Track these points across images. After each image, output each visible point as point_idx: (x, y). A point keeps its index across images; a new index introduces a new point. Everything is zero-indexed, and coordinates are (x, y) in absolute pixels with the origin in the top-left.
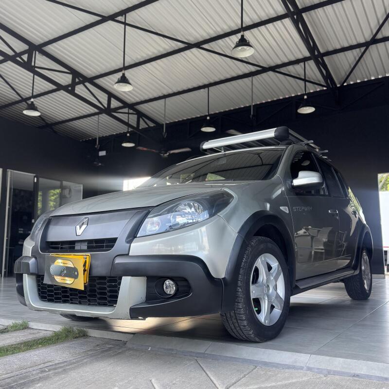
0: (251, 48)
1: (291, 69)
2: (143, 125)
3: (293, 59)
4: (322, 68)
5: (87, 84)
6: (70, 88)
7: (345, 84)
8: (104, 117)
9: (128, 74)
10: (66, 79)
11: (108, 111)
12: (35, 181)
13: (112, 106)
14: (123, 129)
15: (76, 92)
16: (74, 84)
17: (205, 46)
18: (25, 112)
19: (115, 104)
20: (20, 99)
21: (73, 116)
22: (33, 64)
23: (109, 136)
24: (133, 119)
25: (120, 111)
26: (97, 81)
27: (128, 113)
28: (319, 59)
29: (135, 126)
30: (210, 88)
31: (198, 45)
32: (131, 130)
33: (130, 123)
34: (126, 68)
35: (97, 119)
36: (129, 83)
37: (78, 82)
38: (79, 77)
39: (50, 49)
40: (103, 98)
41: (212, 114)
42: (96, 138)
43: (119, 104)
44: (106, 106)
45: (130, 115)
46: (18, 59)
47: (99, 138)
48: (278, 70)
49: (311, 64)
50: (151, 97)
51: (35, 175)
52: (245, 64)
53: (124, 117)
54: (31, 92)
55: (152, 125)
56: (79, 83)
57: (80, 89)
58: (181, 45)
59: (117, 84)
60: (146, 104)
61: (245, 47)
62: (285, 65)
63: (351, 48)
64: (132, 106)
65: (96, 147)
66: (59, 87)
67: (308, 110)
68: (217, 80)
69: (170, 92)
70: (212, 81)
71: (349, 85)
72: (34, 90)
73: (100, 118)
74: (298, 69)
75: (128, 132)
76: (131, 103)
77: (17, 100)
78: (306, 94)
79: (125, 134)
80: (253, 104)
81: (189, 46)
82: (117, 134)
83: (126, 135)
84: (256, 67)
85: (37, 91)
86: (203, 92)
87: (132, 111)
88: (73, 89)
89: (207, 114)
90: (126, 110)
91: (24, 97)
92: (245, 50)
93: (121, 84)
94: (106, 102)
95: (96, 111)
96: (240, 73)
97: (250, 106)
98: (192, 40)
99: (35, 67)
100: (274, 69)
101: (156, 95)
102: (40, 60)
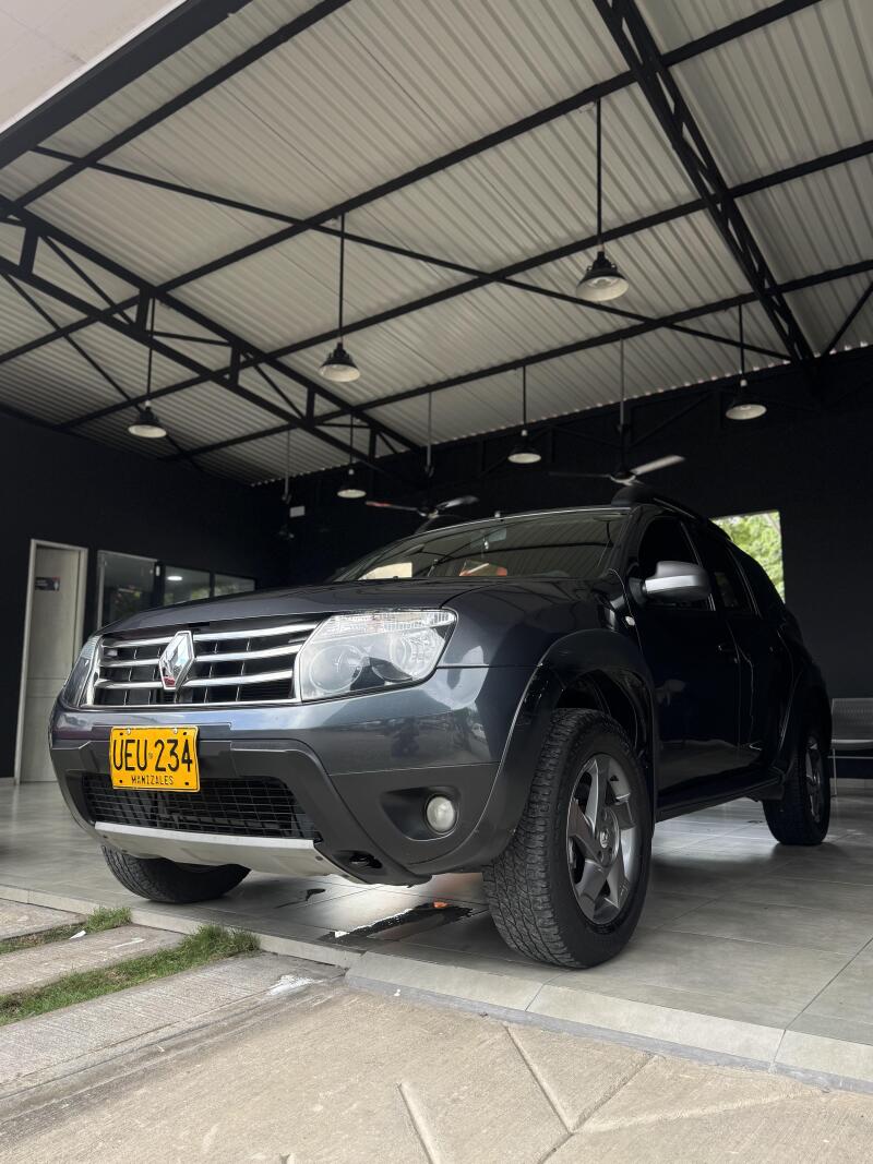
0: (622, 280)
1: (709, 322)
2: (382, 450)
3: (712, 298)
4: (779, 317)
5: (264, 367)
6: (227, 376)
7: (832, 352)
8: (299, 435)
9: (350, 343)
10: (220, 356)
11: (309, 422)
12: (158, 573)
13: (317, 412)
14: (340, 459)
15: (241, 383)
16: (235, 367)
17: (518, 277)
18: (133, 430)
19: (322, 406)
20: (124, 399)
21: (237, 434)
22: (148, 327)
23: (312, 473)
24: (361, 439)
25: (335, 421)
26: (286, 360)
27: (352, 426)
28: (774, 298)
29: (366, 451)
30: (530, 368)
31: (502, 276)
32: (358, 460)
33: (355, 446)
34: (344, 330)
35: (285, 440)
36: (353, 365)
37: (244, 362)
38: (246, 352)
39: (185, 293)
40: (298, 395)
41: (532, 424)
42: (284, 480)
43: (331, 407)
44: (304, 411)
45: (355, 430)
46: (118, 316)
47: (291, 478)
48: (679, 324)
49: (756, 308)
50: (400, 389)
51: (156, 560)
52: (606, 313)
53: (341, 434)
54: (146, 384)
55: (401, 449)
56: (246, 365)
57: (248, 378)
58: (464, 278)
59: (325, 368)
60: (388, 406)
61: (607, 279)
62: (694, 313)
63: (847, 271)
64: (359, 411)
65: (284, 498)
66: (204, 374)
67: (752, 412)
68: (543, 349)
69: (441, 377)
70: (532, 353)
71: (842, 354)
72: (152, 380)
73: (291, 437)
74: (726, 321)
75: (351, 466)
76: (358, 403)
77: (118, 402)
78: (745, 376)
79: (345, 469)
80: (625, 399)
81: (481, 279)
82: (327, 470)
83: (347, 472)
84: (629, 319)
85: (159, 384)
86: (513, 376)
87: (358, 421)
88: (235, 378)
89: (522, 423)
90: (346, 419)
91: (133, 397)
92: (606, 285)
93: (335, 366)
94: (305, 403)
95: (283, 422)
96: (595, 333)
97: (617, 405)
98: (487, 265)
99: (153, 332)
100: (670, 322)
101: (410, 386)
102: (164, 319)
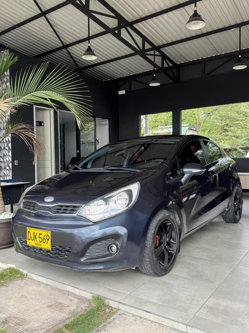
5: (128, 28)
6: (116, 32)
13: (146, 48)
15: (122, 36)
16: (119, 27)
22: (90, 8)
23: (127, 77)
25: (149, 52)
26: (135, 26)
27: (154, 55)
29: (161, 66)
32: (157, 69)
33: (156, 63)
36: (202, 20)
37: (122, 26)
43: (149, 46)
44: (141, 48)
45: (156, 57)
55: (171, 65)
64: (158, 48)
66: (108, 30)
76: (159, 45)
83: (152, 74)
87: (158, 53)
88: (120, 33)
90: (152, 52)
91: (66, 43)
93: (193, 22)
94: (141, 44)
99: (91, 11)
